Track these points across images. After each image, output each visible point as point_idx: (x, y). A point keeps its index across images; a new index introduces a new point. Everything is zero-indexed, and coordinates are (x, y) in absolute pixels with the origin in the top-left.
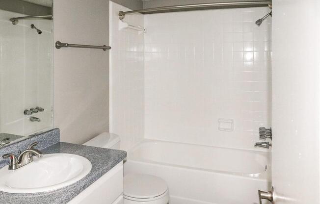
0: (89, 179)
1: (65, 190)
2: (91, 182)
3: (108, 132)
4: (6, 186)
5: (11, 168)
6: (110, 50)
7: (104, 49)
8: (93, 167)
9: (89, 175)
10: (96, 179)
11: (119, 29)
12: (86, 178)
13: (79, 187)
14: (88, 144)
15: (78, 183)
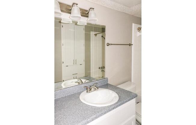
0: (117, 105)
1: (104, 108)
2: (117, 107)
3: (131, 81)
4: (84, 100)
5: (87, 92)
6: (133, 46)
7: (130, 46)
8: (120, 99)
9: (116, 103)
10: (120, 105)
11: (138, 36)
12: (115, 104)
13: (111, 108)
14: (119, 86)
15: (111, 106)
